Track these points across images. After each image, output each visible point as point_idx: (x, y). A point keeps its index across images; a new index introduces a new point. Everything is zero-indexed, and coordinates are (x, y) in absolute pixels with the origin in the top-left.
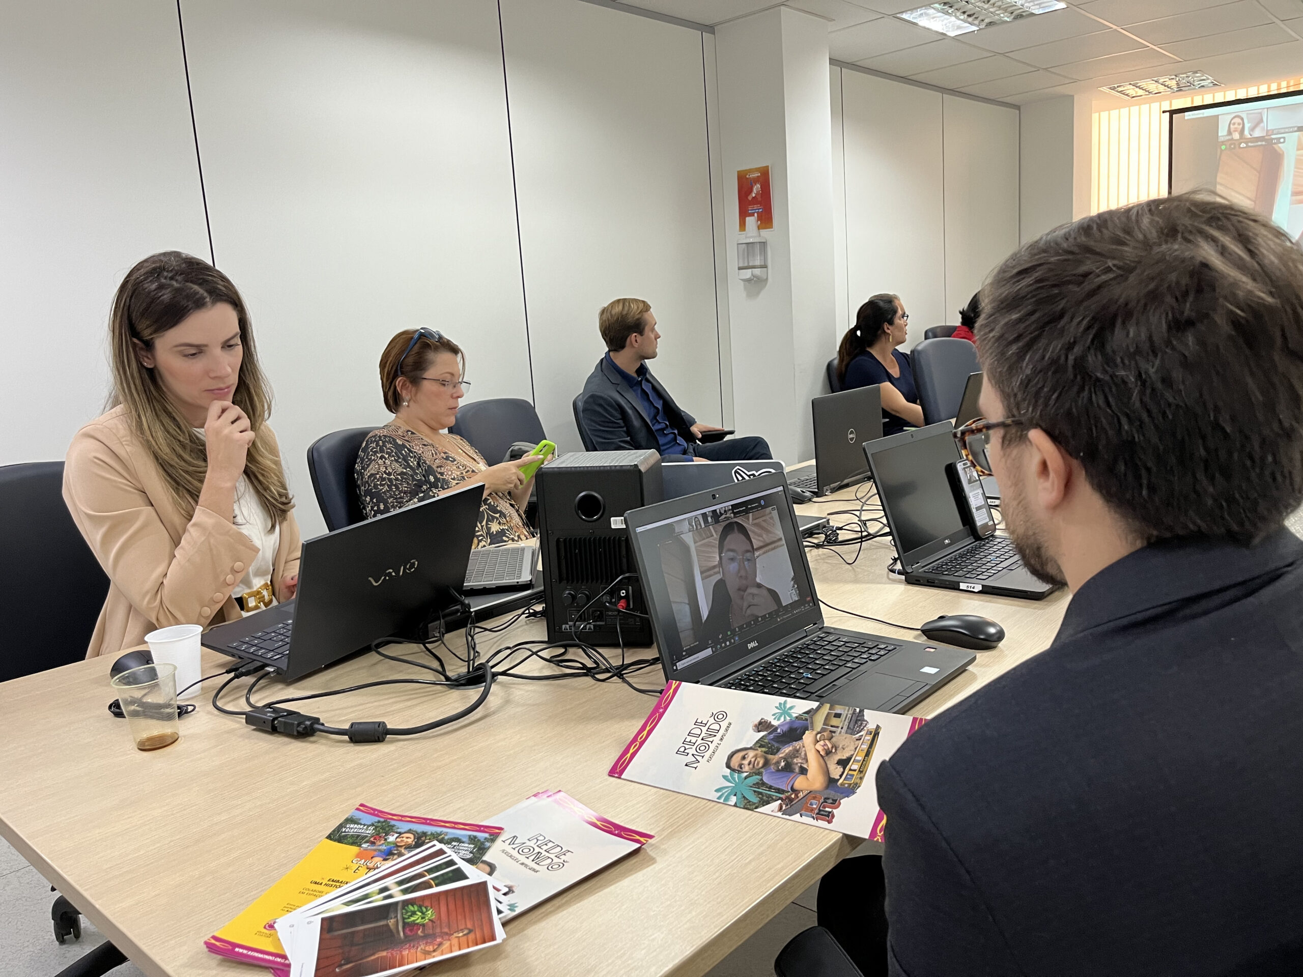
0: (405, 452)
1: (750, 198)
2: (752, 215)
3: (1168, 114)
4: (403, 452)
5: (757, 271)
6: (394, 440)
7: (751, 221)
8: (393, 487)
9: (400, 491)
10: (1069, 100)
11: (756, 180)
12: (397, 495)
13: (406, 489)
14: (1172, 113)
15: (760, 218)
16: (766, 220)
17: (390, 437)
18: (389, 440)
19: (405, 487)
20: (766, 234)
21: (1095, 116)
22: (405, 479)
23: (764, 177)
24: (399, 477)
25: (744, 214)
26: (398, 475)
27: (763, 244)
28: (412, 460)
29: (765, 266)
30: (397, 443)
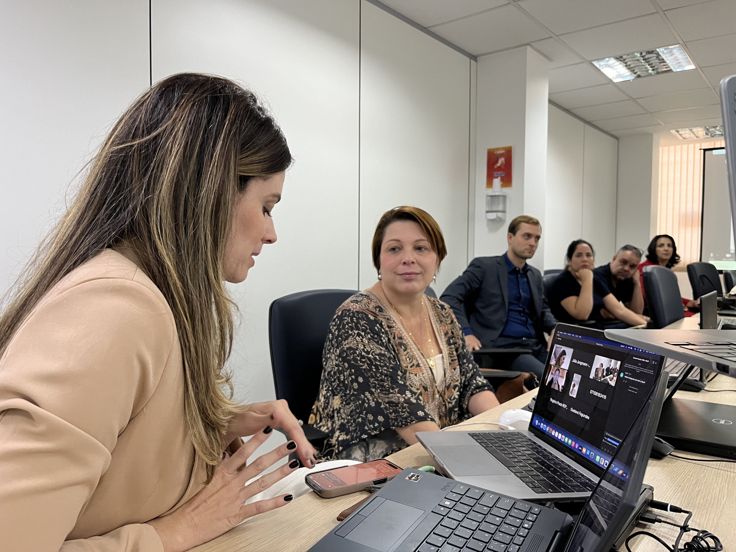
0: (378, 328)
1: (496, 167)
2: (497, 177)
3: (702, 151)
4: (376, 328)
5: (500, 214)
6: (367, 316)
7: (497, 182)
8: (373, 367)
9: (380, 373)
10: (649, 136)
11: (502, 155)
12: (378, 377)
13: (386, 372)
14: (705, 150)
15: (502, 180)
16: (507, 181)
17: (362, 313)
18: (362, 316)
19: (385, 370)
20: (506, 191)
21: (661, 149)
22: (383, 360)
23: (508, 154)
24: (377, 357)
25: (490, 178)
26: (376, 355)
27: (504, 197)
28: (384, 336)
29: (504, 212)
30: (369, 318)
